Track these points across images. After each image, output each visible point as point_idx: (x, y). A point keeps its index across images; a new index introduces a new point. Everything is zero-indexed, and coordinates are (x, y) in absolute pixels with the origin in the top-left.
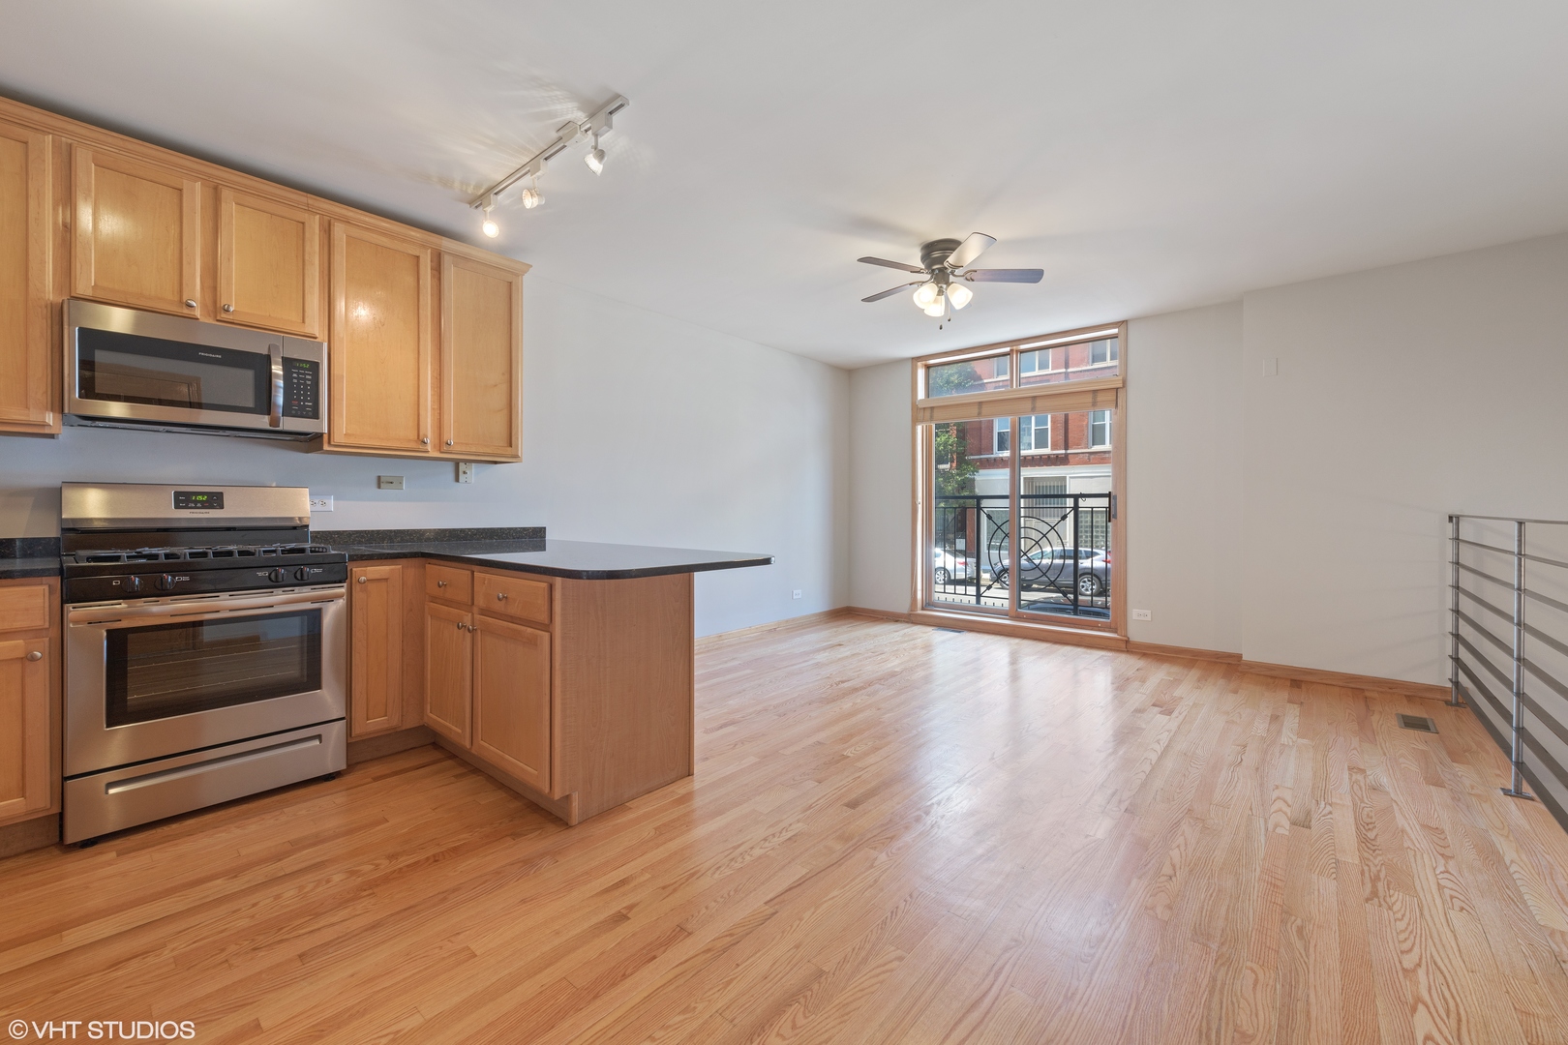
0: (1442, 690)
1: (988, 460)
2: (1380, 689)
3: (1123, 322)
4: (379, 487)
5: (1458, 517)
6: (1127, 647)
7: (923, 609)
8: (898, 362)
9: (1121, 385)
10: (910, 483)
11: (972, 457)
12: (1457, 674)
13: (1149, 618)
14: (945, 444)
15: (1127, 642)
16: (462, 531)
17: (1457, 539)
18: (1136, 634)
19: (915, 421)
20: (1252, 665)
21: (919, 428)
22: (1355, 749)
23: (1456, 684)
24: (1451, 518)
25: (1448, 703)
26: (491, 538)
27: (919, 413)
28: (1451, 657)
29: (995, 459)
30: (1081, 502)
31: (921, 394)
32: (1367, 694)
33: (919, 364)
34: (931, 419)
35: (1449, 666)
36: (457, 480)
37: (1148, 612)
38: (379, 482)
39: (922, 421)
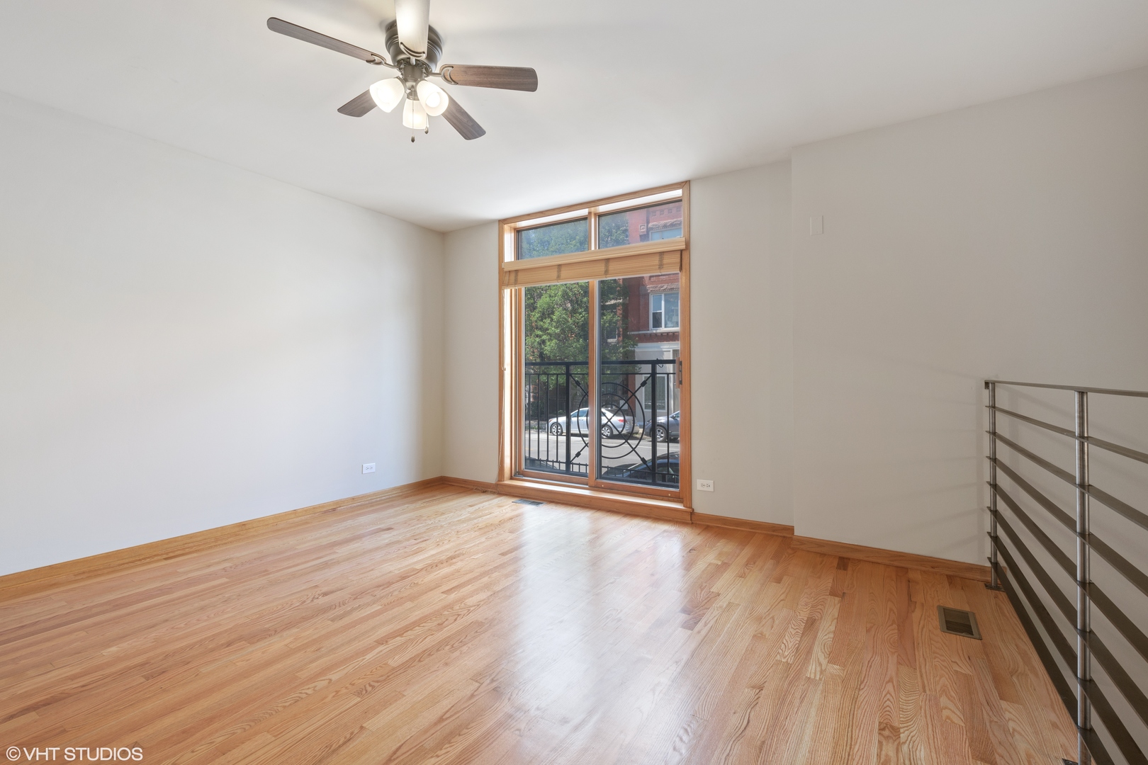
0: (981, 569)
1: (645, 335)
2: (923, 568)
3: (686, 182)
5: (994, 383)
6: (690, 519)
7: (511, 478)
8: (484, 224)
9: (683, 247)
10: (498, 349)
11: (633, 333)
12: (996, 555)
13: (711, 489)
14: (610, 322)
15: (692, 513)
17: (993, 407)
18: (701, 505)
19: (502, 285)
20: (804, 541)
21: (507, 292)
22: (891, 680)
23: (996, 565)
24: (987, 384)
25: (988, 586)
27: (508, 276)
28: (989, 533)
29: (651, 335)
30: (659, 369)
31: (509, 256)
32: (911, 575)
33: (506, 227)
34: (516, 283)
35: (988, 544)
37: (711, 482)
39: (508, 285)
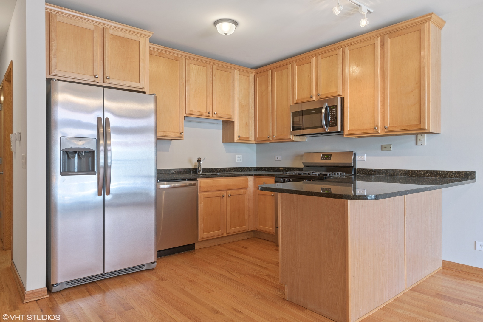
4: (382, 150)
16: (418, 171)
26: (436, 176)
36: (417, 144)
38: (383, 148)
